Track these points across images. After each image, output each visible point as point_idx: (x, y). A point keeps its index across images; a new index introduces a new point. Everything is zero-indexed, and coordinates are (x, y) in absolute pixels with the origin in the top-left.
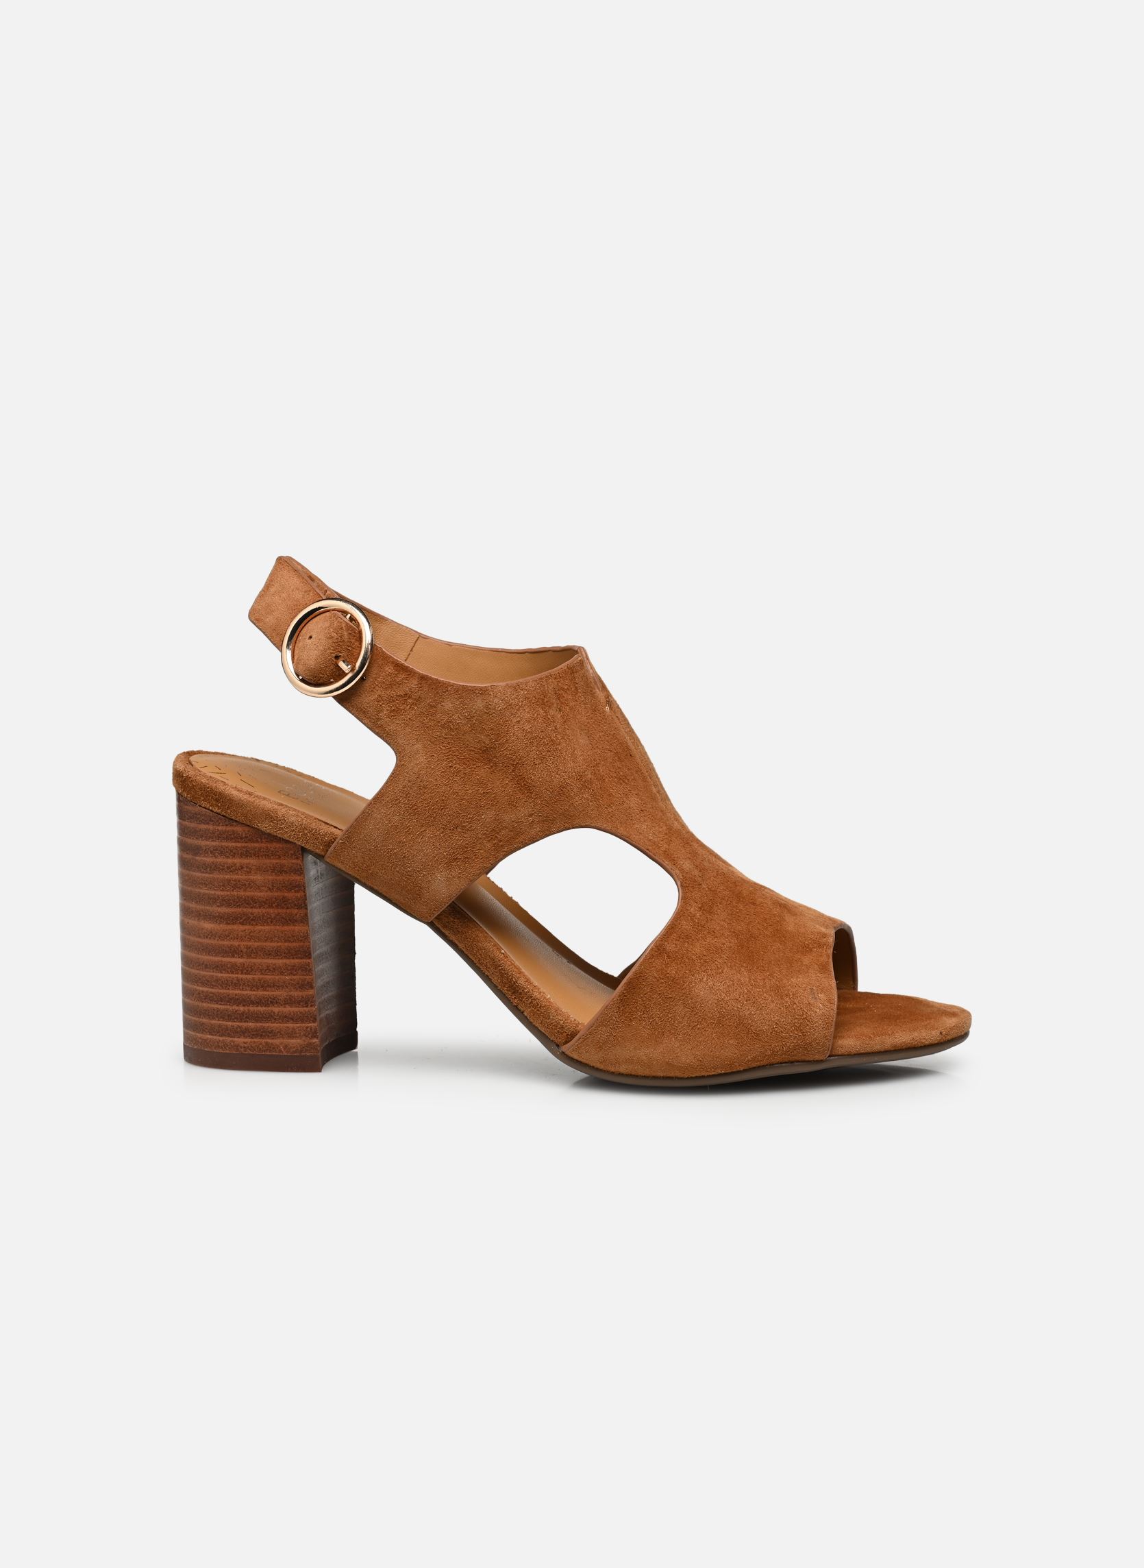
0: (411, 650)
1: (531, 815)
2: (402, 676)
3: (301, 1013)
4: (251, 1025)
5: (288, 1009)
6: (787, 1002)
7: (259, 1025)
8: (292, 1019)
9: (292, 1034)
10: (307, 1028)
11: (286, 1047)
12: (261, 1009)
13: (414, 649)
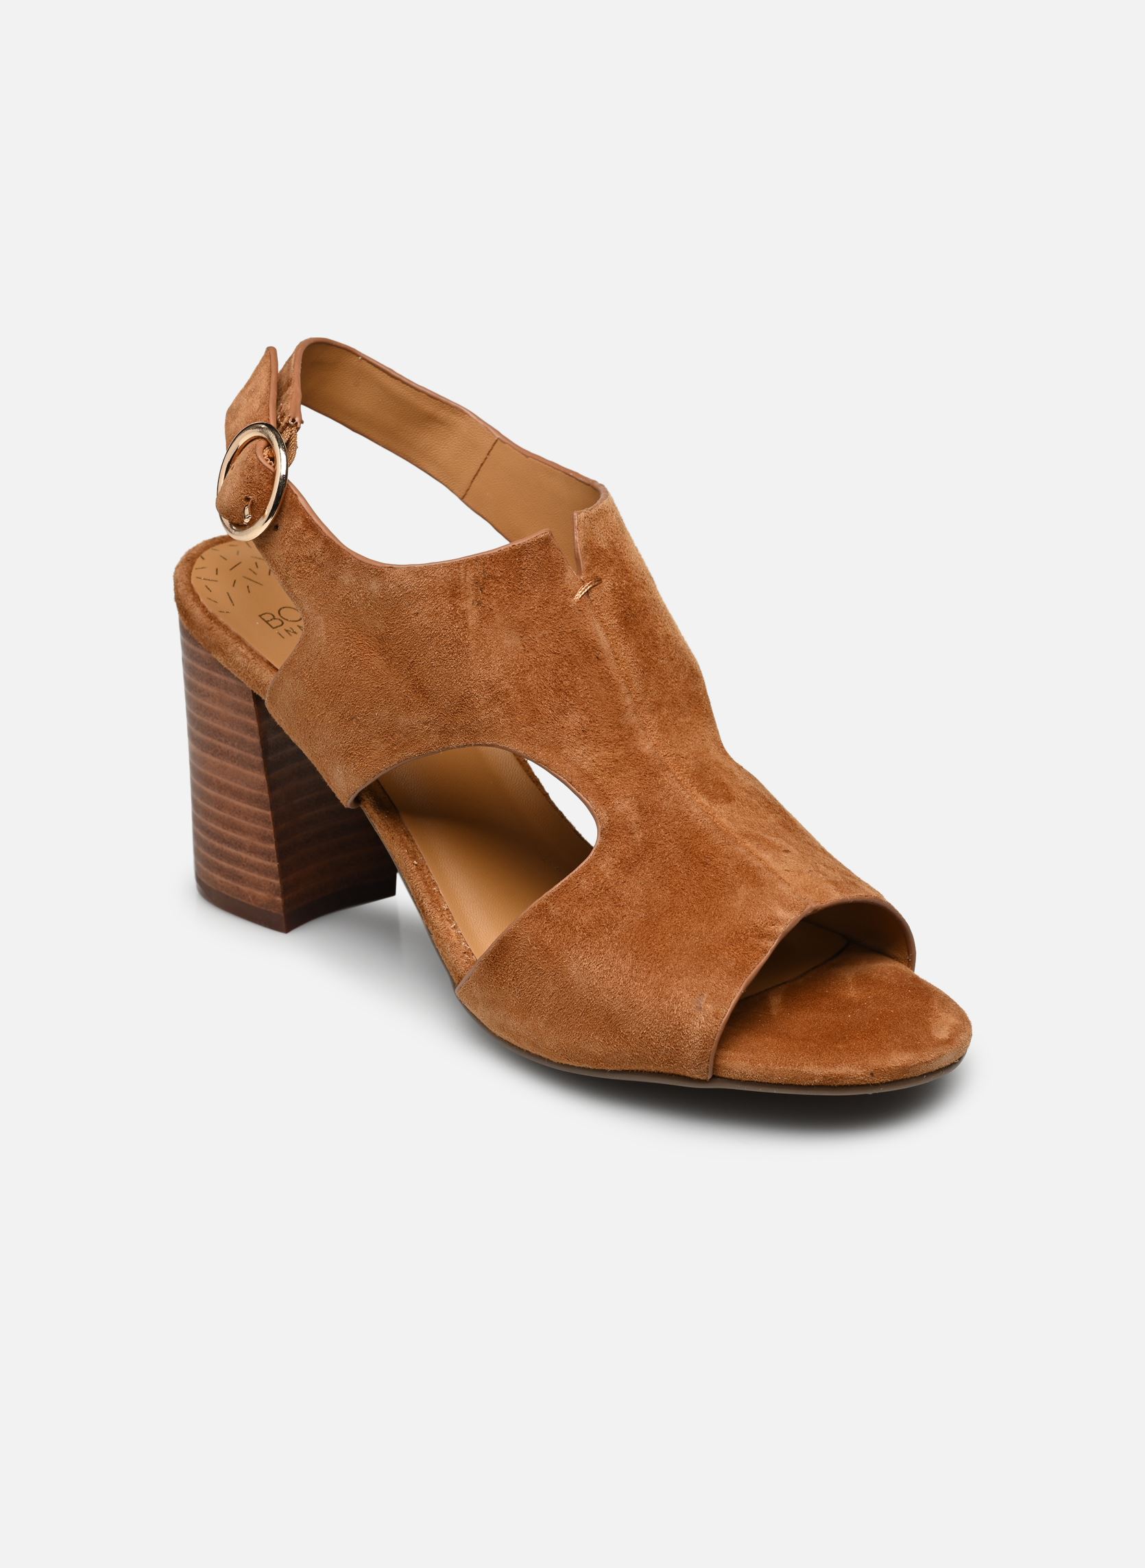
0: (488, 454)
1: (426, 723)
2: (309, 535)
3: (265, 866)
4: (225, 864)
5: (253, 858)
6: (663, 1006)
7: (231, 866)
8: (258, 870)
9: (258, 886)
10: (271, 883)
11: (254, 897)
12: (232, 851)
13: (491, 452)
